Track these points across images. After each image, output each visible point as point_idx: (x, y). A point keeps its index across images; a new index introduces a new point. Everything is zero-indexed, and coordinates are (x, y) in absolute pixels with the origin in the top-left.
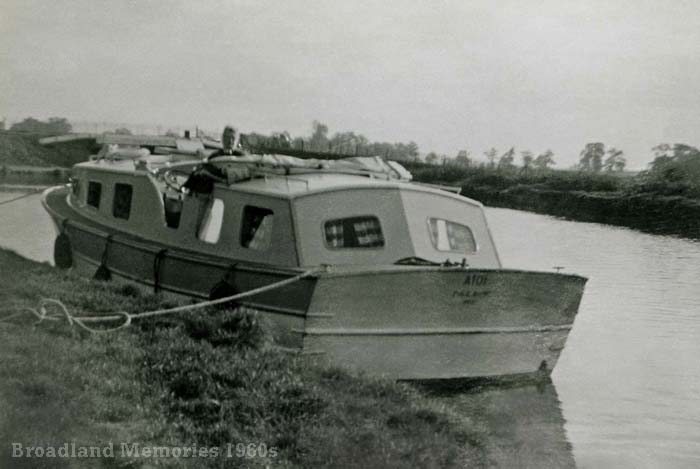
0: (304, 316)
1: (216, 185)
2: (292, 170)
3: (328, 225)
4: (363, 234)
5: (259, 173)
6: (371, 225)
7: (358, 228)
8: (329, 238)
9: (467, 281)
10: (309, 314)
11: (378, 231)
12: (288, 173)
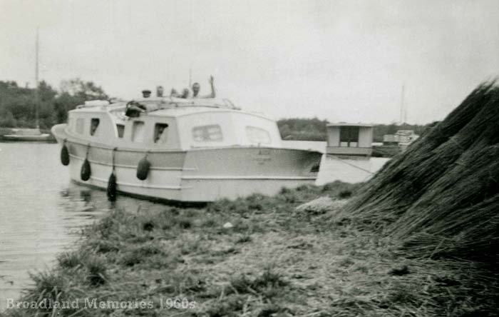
0: (181, 170)
1: (141, 114)
2: (179, 105)
3: (195, 129)
4: (212, 134)
5: (163, 107)
6: (217, 130)
7: (211, 131)
8: (195, 136)
9: (260, 154)
10: (184, 169)
11: (220, 133)
12: (177, 106)
